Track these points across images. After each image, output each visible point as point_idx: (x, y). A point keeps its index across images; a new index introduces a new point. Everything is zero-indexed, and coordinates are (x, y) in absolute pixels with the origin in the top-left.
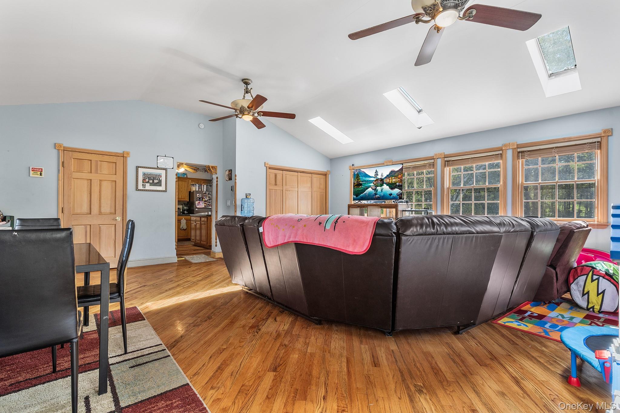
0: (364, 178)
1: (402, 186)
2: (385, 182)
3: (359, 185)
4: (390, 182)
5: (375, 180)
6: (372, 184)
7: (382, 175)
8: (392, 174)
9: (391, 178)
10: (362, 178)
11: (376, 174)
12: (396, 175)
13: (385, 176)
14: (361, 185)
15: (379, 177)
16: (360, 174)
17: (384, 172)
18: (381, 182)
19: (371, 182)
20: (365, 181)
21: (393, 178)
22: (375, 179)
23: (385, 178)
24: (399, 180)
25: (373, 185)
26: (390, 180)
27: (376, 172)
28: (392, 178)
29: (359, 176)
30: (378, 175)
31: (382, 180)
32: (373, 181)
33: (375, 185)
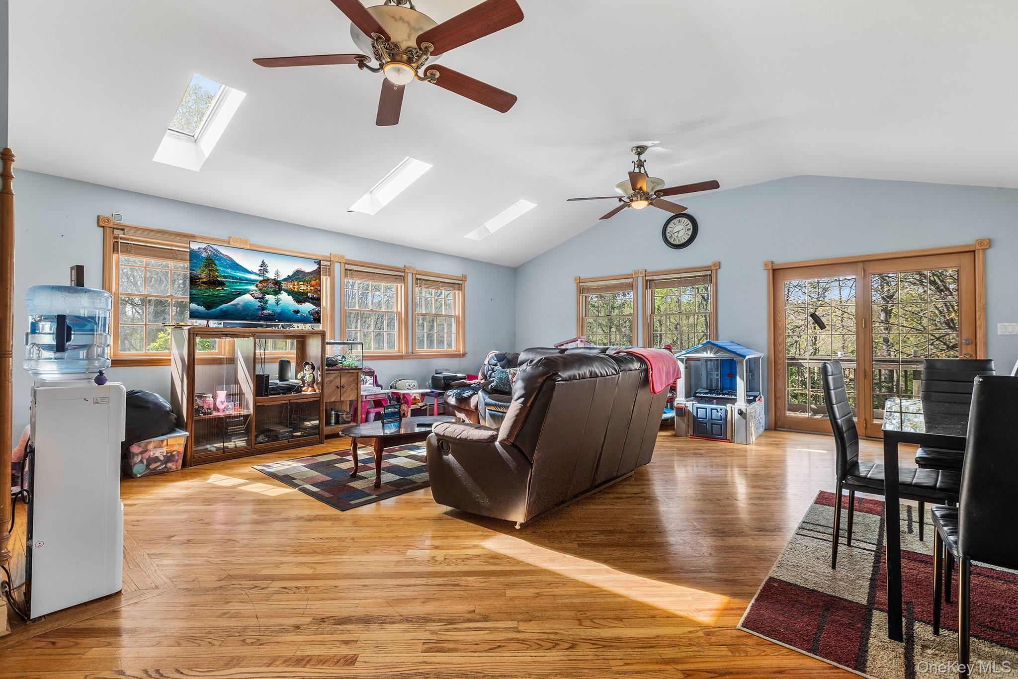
0: (229, 271)
1: (319, 299)
2: (283, 287)
3: (214, 283)
4: (296, 290)
5: (262, 281)
6: (253, 287)
7: (277, 273)
8: (298, 276)
9: (296, 283)
10: (222, 271)
11: (262, 268)
12: (307, 279)
13: (283, 275)
14: (222, 284)
15: (271, 275)
16: (218, 260)
17: (281, 269)
18: (277, 286)
19: (252, 282)
20: (233, 278)
21: (300, 283)
22: (261, 279)
23: (285, 280)
24: (312, 288)
25: (256, 289)
26: (294, 285)
27: (263, 264)
28: (298, 284)
29: (215, 264)
30: (267, 272)
31: (277, 283)
32: (257, 281)
33: (260, 289)
